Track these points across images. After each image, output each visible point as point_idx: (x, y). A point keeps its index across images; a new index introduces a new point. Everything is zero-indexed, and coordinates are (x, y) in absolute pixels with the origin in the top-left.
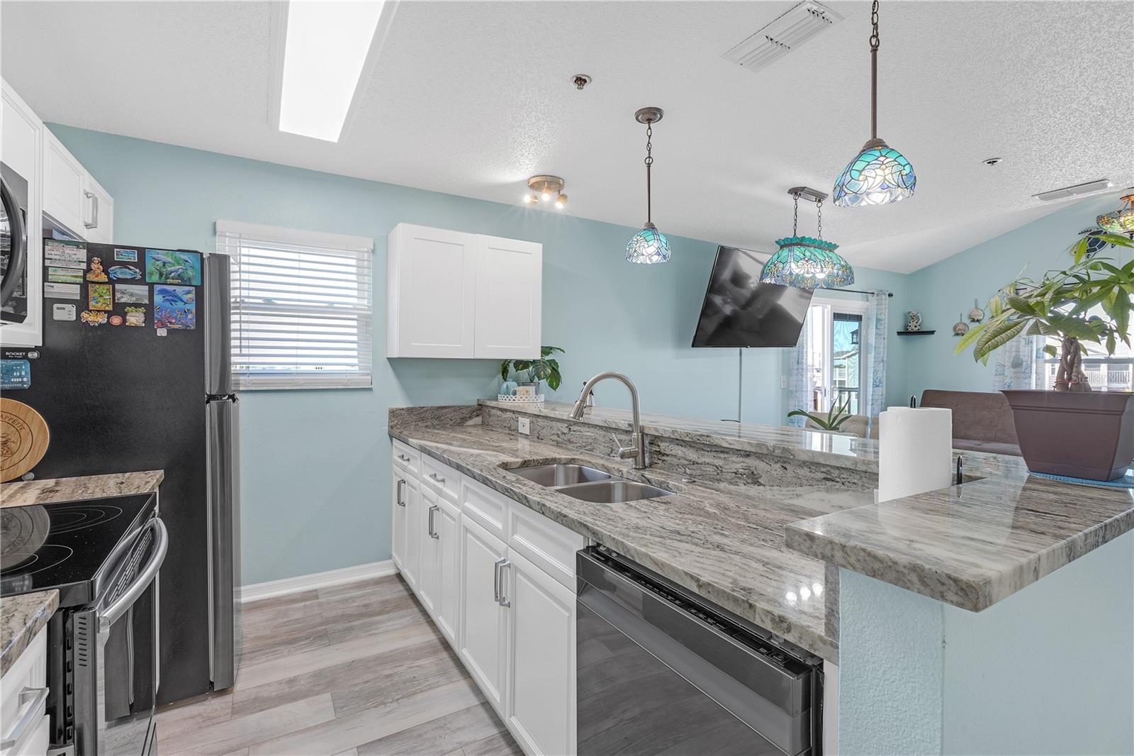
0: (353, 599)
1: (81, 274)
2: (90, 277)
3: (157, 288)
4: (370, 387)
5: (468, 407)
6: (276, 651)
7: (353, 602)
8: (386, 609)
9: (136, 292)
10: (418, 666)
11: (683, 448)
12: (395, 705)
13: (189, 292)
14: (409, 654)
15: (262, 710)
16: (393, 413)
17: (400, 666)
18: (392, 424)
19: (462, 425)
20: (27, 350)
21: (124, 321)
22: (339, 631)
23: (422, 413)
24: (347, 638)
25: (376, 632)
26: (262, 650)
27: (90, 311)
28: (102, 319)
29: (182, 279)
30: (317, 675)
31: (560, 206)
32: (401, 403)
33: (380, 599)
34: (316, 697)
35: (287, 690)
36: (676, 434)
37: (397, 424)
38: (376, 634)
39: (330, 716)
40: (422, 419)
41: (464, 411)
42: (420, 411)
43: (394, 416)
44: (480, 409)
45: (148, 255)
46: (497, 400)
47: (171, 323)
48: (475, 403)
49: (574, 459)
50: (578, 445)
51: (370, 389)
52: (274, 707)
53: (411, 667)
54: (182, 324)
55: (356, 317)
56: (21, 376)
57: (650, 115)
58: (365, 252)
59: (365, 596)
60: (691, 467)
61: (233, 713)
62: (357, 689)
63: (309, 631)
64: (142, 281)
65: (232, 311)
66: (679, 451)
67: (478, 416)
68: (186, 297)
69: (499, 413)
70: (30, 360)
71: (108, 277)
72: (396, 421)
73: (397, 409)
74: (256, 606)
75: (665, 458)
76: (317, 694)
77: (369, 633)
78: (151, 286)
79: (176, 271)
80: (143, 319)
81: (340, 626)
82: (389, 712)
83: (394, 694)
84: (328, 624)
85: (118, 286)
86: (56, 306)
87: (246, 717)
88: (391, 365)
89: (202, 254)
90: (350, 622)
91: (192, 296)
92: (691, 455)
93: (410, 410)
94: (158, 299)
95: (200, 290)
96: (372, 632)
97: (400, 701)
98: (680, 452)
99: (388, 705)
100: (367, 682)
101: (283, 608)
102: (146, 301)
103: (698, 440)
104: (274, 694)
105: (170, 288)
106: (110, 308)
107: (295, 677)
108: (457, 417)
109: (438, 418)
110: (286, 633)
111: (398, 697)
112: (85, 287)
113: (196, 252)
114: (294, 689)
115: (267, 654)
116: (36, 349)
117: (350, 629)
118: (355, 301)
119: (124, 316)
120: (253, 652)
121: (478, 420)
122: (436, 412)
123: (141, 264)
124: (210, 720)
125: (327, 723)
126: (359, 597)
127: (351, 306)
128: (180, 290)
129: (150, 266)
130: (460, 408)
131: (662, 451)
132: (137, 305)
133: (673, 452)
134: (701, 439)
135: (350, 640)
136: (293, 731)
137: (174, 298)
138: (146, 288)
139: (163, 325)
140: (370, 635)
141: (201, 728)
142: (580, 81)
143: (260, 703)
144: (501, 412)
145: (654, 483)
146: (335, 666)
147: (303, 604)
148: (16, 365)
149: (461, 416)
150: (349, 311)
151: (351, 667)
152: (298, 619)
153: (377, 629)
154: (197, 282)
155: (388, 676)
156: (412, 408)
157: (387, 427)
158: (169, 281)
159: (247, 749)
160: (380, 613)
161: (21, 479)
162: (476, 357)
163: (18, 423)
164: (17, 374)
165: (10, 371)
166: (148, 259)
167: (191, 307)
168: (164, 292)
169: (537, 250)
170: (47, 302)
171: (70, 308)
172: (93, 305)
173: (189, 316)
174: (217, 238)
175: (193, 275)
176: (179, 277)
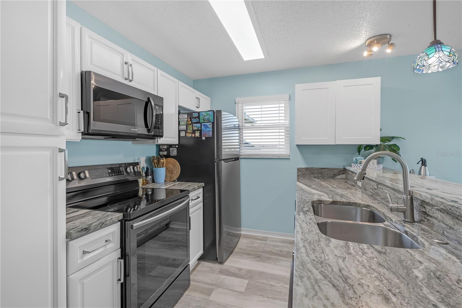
0: (278, 246)
1: (186, 122)
2: (188, 123)
3: (203, 124)
4: (289, 158)
5: (337, 169)
6: (242, 256)
7: (277, 247)
8: (287, 256)
9: (198, 126)
10: (285, 287)
11: (441, 214)
12: (266, 299)
13: (210, 124)
14: (285, 280)
15: (226, 275)
16: (299, 170)
17: (279, 283)
18: (298, 174)
19: (334, 178)
20: (176, 145)
21: (195, 135)
22: (266, 257)
24: (267, 261)
25: (278, 264)
26: (239, 253)
27: (188, 133)
28: (190, 135)
29: (209, 121)
30: (249, 271)
31: (389, 51)
32: (303, 165)
33: (288, 250)
34: (243, 280)
35: (237, 272)
36: (434, 201)
37: (300, 174)
38: (278, 265)
39: (243, 290)
40: (313, 173)
41: (335, 171)
42: (312, 170)
43: (299, 171)
44: (344, 171)
45: (201, 114)
46: (351, 166)
47: (206, 135)
48: (342, 167)
49: (369, 206)
50: (382, 197)
51: (289, 159)
52: (231, 276)
53: (282, 286)
54: (209, 135)
55: (284, 128)
56: (175, 152)
58: (287, 100)
59: (283, 247)
60: (448, 231)
61: (219, 272)
62: (258, 284)
63: (256, 253)
64: (199, 123)
65: (222, 131)
66: (438, 215)
67: (343, 174)
68: (209, 126)
69: (351, 173)
70: (176, 148)
71: (192, 122)
73: (300, 168)
74: (246, 237)
75: (429, 218)
76: (244, 279)
77: (275, 263)
78: (201, 123)
79: (207, 118)
80: (199, 134)
81: (267, 255)
82: (263, 301)
83: (269, 294)
84: (264, 253)
85: (194, 125)
86: (181, 132)
87: (221, 275)
88: (298, 148)
89: (214, 111)
90: (271, 255)
91: (211, 125)
92: (448, 220)
93: (306, 169)
94: (203, 127)
95: (213, 123)
96: (276, 263)
97: (269, 299)
98: (440, 217)
99: (264, 298)
100: (263, 283)
101: (253, 240)
102: (200, 129)
103: (450, 209)
104: (233, 271)
105: (205, 124)
106: (192, 132)
107: (242, 268)
108: (331, 174)
109: (321, 173)
110: (249, 250)
111: (270, 296)
112: (187, 125)
113: (212, 111)
114: (239, 273)
115: (239, 255)
116: (177, 145)
117: (269, 258)
118: (284, 121)
119: (195, 133)
120: (237, 253)
121: (343, 176)
122: (320, 170)
123: (199, 117)
124: (213, 271)
125: (241, 292)
126: (280, 246)
127: (282, 124)
128: (208, 124)
129: (201, 117)
130: (333, 169)
131: (427, 212)
132: (198, 130)
133: (435, 215)
134: (452, 209)
135: (267, 263)
136: (230, 288)
137: (206, 127)
139: (204, 136)
140: (275, 264)
141: (209, 272)
143: (228, 273)
144: (352, 173)
145: (409, 235)
146: (256, 271)
147: (260, 241)
148: (174, 149)
149: (333, 173)
150: (280, 126)
151: (261, 274)
152: (255, 247)
153: (279, 263)
154: (213, 121)
155: (271, 285)
156: (307, 168)
157: (296, 176)
158: (206, 121)
159: (215, 287)
160: (284, 256)
161: (175, 181)
162: (336, 143)
163: (174, 165)
164: (174, 152)
165: (173, 151)
166: (200, 115)
167: (211, 129)
168: (204, 125)
169: (376, 81)
170: (179, 131)
171: (184, 132)
172: (188, 131)
173: (211, 132)
174: (236, 105)
175: (211, 118)
176: (208, 120)
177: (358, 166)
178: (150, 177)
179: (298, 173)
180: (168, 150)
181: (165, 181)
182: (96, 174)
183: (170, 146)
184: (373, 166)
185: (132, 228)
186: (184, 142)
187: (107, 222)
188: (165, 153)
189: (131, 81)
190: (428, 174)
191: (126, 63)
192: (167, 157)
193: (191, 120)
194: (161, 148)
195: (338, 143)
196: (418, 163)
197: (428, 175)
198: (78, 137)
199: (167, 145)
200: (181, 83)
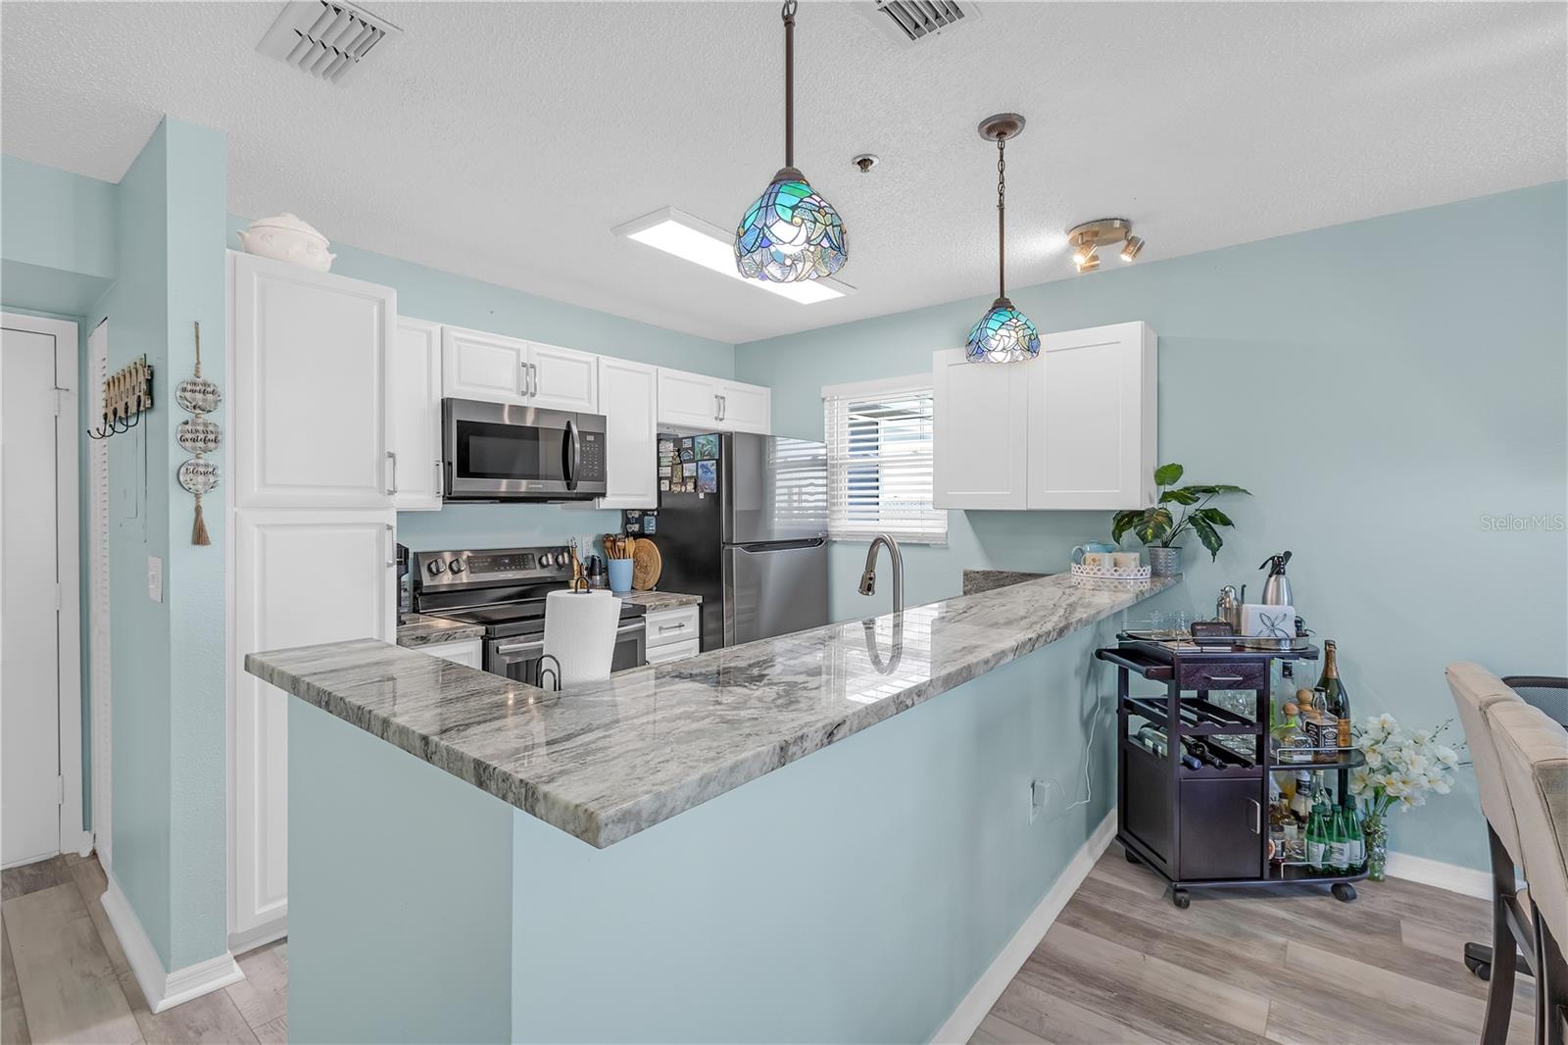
1: (671, 460)
2: (675, 462)
3: (700, 464)
4: (947, 542)
9: (691, 468)
13: (713, 465)
16: (968, 574)
18: (966, 588)
20: (653, 510)
21: (686, 489)
23: (1001, 579)
27: (674, 484)
28: (678, 489)
29: (711, 456)
31: (1128, 258)
32: (980, 565)
37: (971, 589)
40: (1000, 587)
42: (999, 577)
43: (968, 579)
45: (696, 440)
47: (705, 489)
51: (945, 545)
54: (711, 489)
56: (653, 527)
57: (1001, 127)
64: (693, 461)
68: (712, 469)
70: (655, 516)
71: (681, 460)
72: (970, 587)
73: (971, 572)
78: (697, 462)
79: (709, 449)
80: (693, 487)
85: (684, 465)
86: (662, 481)
88: (970, 521)
91: (715, 467)
93: (987, 575)
94: (700, 471)
95: (719, 461)
102: (695, 474)
105: (705, 463)
106: (681, 481)
112: (672, 467)
113: (718, 432)
116: (656, 509)
119: (686, 485)
123: (693, 449)
128: (710, 463)
129: (697, 449)
132: (691, 477)
137: (707, 470)
138: (695, 464)
139: (702, 491)
142: (864, 163)
148: (651, 520)
154: (717, 457)
156: (989, 572)
158: (705, 458)
161: (651, 590)
162: (1029, 508)
163: (650, 555)
164: (651, 527)
165: (649, 523)
166: (696, 444)
167: (715, 476)
168: (703, 466)
169: (1129, 335)
170: (659, 479)
171: (667, 482)
172: (675, 480)
173: (714, 483)
174: (826, 403)
175: (716, 451)
176: (709, 454)
177: (1092, 573)
178: (598, 577)
179: (965, 586)
180: (640, 521)
181: (633, 588)
182: (481, 564)
183: (644, 512)
184: (1099, 570)
185: (498, 652)
186: (667, 503)
187: (456, 635)
188: (636, 528)
189: (533, 395)
190: (1286, 599)
191: (524, 365)
192: (637, 536)
193: (679, 456)
194: (630, 516)
195: (1033, 506)
196: (1262, 567)
197: (1286, 604)
198: (437, 504)
199: (640, 510)
200: (664, 371)
